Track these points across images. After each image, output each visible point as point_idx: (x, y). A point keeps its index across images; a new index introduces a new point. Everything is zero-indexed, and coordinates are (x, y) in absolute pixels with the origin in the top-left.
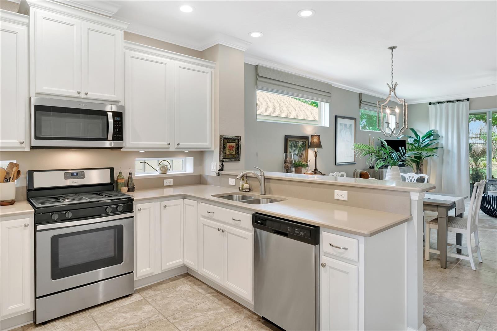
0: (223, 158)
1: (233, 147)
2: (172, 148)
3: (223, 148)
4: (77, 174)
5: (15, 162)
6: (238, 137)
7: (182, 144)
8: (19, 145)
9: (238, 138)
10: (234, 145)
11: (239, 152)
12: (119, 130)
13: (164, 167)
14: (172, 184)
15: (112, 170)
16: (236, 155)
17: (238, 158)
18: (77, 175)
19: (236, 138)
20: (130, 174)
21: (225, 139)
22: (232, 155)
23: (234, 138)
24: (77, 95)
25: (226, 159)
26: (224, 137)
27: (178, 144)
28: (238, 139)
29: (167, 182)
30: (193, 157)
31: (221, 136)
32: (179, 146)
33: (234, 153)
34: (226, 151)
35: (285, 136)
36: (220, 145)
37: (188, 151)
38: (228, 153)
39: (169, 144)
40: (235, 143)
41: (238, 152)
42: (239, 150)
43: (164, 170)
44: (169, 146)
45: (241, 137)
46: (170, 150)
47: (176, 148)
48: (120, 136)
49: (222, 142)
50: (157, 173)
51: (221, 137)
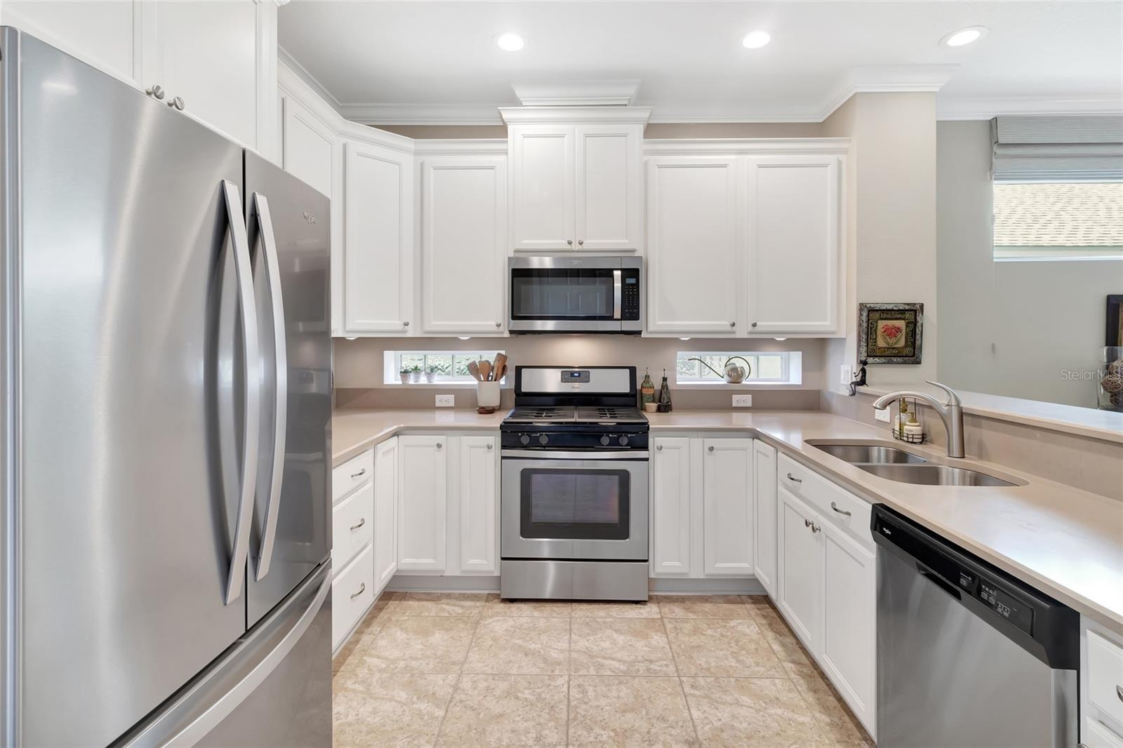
0: (868, 356)
1: (898, 330)
2: (742, 333)
3: (868, 332)
4: (579, 374)
5: (503, 352)
6: (915, 304)
7: (763, 325)
8: (496, 329)
9: (914, 308)
10: (901, 324)
11: (918, 343)
12: (633, 301)
13: (735, 369)
14: (749, 404)
15: (633, 371)
16: (908, 349)
17: (914, 356)
18: (579, 376)
19: (907, 307)
20: (665, 379)
21: (871, 311)
22: (894, 348)
23: (901, 308)
24: (569, 247)
25: (876, 359)
26: (868, 306)
27: (754, 325)
28: (915, 311)
29: (737, 400)
30: (801, 353)
31: (860, 304)
32: (756, 329)
33: (902, 343)
34: (875, 339)
35: (1109, 297)
36: (860, 325)
37: (783, 339)
38: (881, 343)
39: (733, 325)
40: (904, 319)
41: (914, 343)
42: (918, 337)
43: (736, 375)
44: (734, 328)
45: (922, 306)
46: (738, 336)
47: (750, 333)
48: (635, 311)
49: (864, 318)
50: (724, 382)
51: (862, 307)
